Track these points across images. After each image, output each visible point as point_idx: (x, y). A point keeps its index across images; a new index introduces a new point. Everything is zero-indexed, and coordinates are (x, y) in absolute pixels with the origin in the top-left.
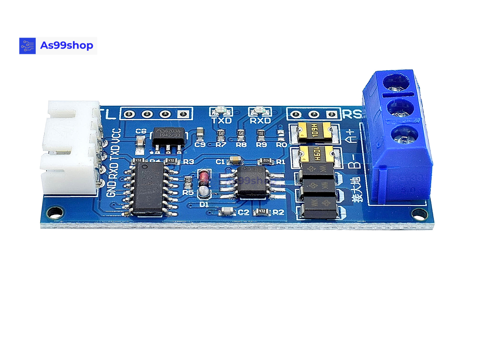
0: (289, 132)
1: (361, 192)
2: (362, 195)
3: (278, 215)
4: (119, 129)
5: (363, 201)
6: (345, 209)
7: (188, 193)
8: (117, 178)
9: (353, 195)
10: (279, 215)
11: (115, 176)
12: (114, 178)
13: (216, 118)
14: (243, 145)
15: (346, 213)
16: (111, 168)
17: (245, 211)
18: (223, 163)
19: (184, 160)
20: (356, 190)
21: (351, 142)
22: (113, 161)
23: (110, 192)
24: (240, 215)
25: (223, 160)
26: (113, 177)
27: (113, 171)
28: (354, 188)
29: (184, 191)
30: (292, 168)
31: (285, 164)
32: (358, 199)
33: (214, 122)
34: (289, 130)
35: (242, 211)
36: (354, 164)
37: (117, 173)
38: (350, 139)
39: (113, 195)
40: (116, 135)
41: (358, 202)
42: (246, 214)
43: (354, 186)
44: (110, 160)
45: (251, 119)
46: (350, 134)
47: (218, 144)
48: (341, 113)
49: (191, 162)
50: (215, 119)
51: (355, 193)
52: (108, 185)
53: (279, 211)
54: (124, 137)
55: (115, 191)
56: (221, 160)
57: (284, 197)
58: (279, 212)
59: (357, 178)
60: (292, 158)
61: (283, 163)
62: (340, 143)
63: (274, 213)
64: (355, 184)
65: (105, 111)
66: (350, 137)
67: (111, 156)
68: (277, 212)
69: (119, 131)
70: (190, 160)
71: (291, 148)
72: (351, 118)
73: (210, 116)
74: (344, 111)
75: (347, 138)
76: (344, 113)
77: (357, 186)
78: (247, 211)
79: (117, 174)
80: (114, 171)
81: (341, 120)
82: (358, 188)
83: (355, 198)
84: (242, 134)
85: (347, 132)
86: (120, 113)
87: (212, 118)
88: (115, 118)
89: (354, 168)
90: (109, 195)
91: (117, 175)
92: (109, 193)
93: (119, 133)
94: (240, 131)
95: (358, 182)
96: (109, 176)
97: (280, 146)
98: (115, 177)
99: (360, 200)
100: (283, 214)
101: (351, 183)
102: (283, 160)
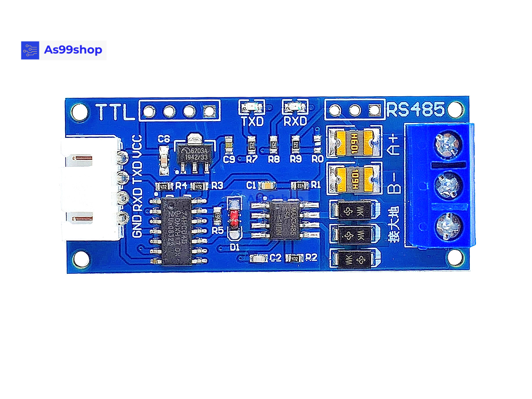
0: (327, 139)
1: (398, 228)
2: (399, 232)
3: (310, 260)
4: (140, 136)
5: (399, 241)
6: (380, 252)
7: (217, 232)
8: (142, 210)
9: (390, 232)
10: (312, 260)
13: (246, 117)
14: (276, 159)
15: (380, 258)
16: (135, 196)
17: (277, 256)
18: (254, 188)
19: (213, 183)
20: (394, 225)
21: (393, 154)
22: (136, 185)
24: (272, 261)
25: (254, 183)
26: (138, 208)
28: (392, 222)
29: (213, 228)
30: (328, 194)
32: (395, 239)
33: (244, 125)
34: (327, 136)
35: (274, 255)
36: (394, 187)
37: (142, 202)
38: (393, 149)
39: (139, 234)
40: (137, 146)
41: (395, 242)
42: (278, 260)
43: (391, 220)
44: (133, 183)
45: (285, 117)
46: (393, 142)
47: (249, 158)
48: (385, 108)
49: (220, 185)
50: (245, 119)
51: (392, 229)
52: (133, 221)
53: (313, 255)
54: (146, 148)
55: (141, 229)
56: (252, 182)
57: (317, 235)
58: (312, 257)
59: (396, 207)
60: (328, 178)
61: (319, 187)
62: (381, 155)
63: (307, 258)
64: (392, 217)
65: (122, 107)
66: (393, 146)
67: (133, 177)
68: (310, 257)
69: (139, 140)
70: (219, 183)
71: (327, 163)
72: (396, 115)
73: (239, 114)
74: (388, 104)
75: (389, 148)
76: (388, 108)
77: (395, 219)
78: (279, 256)
79: (141, 204)
80: (138, 200)
81: (384, 119)
82: (396, 223)
83: (392, 236)
84: (275, 147)
85: (390, 138)
86: (139, 110)
87: (242, 117)
88: (134, 119)
89: (394, 193)
90: (135, 234)
92: (135, 231)
93: (140, 142)
94: (273, 142)
95: (397, 213)
96: (134, 207)
97: (316, 160)
98: (140, 209)
99: (397, 240)
100: (316, 260)
101: (389, 215)
102: (319, 182)
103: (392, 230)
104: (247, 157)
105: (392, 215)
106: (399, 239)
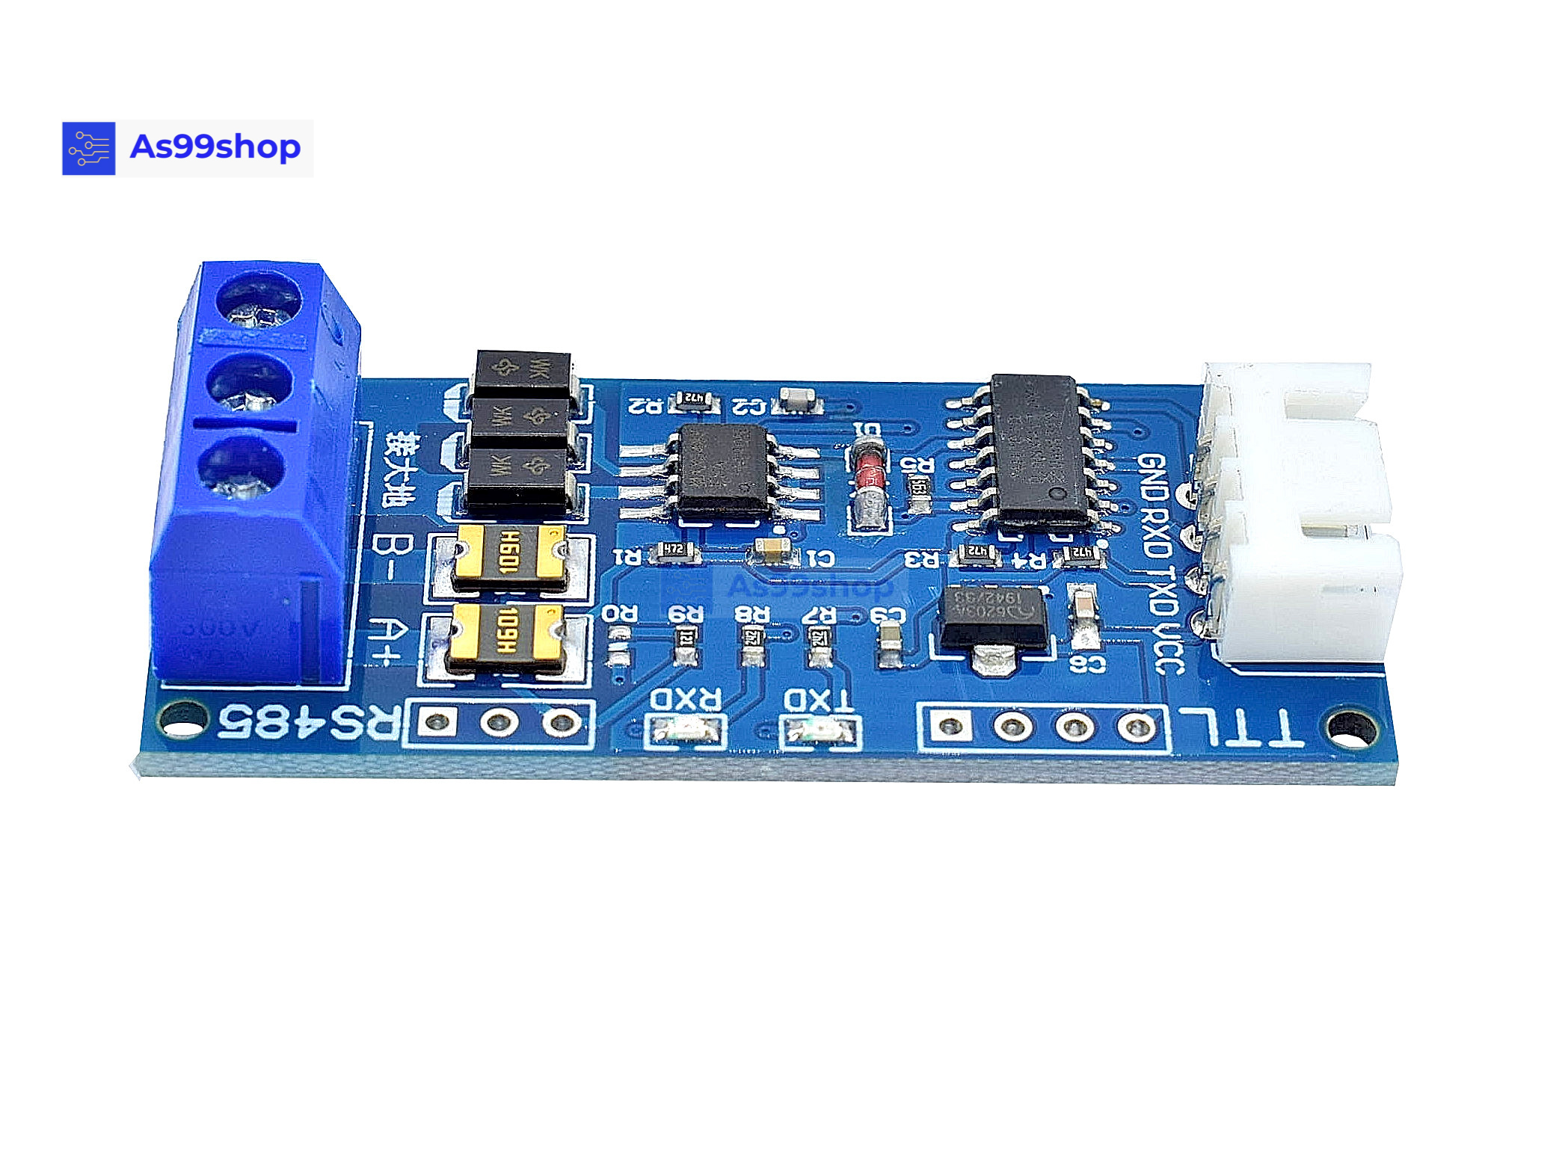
0: (590, 657)
1: (387, 461)
2: (387, 453)
3: (648, 400)
4: (1163, 673)
5: (388, 435)
6: (445, 412)
7: (918, 462)
8: (1143, 510)
9: (412, 453)
10: (643, 399)
11: (1150, 518)
12: (1151, 511)
13: (837, 710)
14: (748, 614)
15: (445, 401)
16: (1166, 541)
17: (745, 411)
18: (811, 553)
19: (936, 565)
20: (400, 469)
21: (390, 622)
22: (1164, 565)
23: (1156, 468)
24: (760, 400)
25: (813, 563)
26: (1153, 514)
27: (1158, 533)
28: (406, 475)
29: (932, 470)
30: (593, 537)
31: (615, 551)
32: (400, 440)
33: (844, 693)
34: (590, 665)
35: (753, 411)
36: (393, 549)
37: (1144, 527)
38: (389, 633)
39: (1146, 461)
40: (1169, 650)
41: (401, 433)
42: (741, 402)
43: (406, 479)
44: (1172, 568)
45: (718, 708)
46: (387, 648)
47: (828, 617)
48: (407, 724)
49: (913, 560)
50: (840, 706)
51: (408, 460)
52: (1166, 489)
53: (642, 411)
54: (1141, 645)
55: (1141, 471)
56: (818, 565)
57: (626, 452)
58: (643, 406)
59: (390, 505)
60: (589, 570)
61: (618, 552)
62: (426, 619)
63: (659, 405)
64: (403, 485)
65: (1222, 739)
66: (389, 637)
67: (1173, 582)
68: (648, 408)
69: (1163, 664)
70: (918, 565)
71: (591, 603)
72: (373, 708)
73: (858, 719)
74: (393, 736)
75: (401, 633)
76: (396, 726)
77: (397, 480)
78: (740, 409)
79: (1145, 524)
80: (1154, 533)
81: (409, 701)
82: (394, 473)
83: (409, 445)
84: (750, 634)
85: (398, 656)
86: (1168, 731)
87: (851, 710)
88: (1183, 711)
89: (394, 537)
90: (1158, 461)
91: (1144, 521)
92: (1159, 467)
93: (1159, 658)
94: (757, 645)
95: (389, 492)
96: (1167, 518)
97: (626, 610)
98: (1147, 514)
99: (395, 437)
100: (631, 400)
101: (412, 488)
102: (619, 561)
103: (407, 457)
104: (833, 621)
105: (403, 488)
106: (388, 440)
